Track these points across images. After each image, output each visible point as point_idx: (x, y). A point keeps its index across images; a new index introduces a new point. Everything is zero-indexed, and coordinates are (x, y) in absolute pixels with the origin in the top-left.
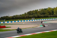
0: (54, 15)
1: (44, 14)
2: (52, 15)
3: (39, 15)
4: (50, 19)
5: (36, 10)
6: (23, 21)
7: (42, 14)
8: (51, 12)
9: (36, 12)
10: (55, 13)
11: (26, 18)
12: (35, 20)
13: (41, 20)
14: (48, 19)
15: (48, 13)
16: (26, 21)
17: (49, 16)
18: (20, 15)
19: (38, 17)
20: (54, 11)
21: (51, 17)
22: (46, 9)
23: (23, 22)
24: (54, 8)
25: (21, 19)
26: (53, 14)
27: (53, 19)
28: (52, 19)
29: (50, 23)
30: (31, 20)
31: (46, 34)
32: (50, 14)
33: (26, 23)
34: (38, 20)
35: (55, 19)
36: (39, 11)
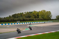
0: (39, 19)
1: (30, 17)
2: (37, 19)
3: (25, 18)
4: (35, 22)
5: (21, 13)
6: (7, 24)
7: (27, 18)
8: (37, 15)
9: (21, 15)
10: (40, 17)
11: (11, 21)
12: (20, 24)
13: (27, 23)
14: (34, 23)
15: (33, 17)
16: (10, 24)
17: (35, 19)
18: (4, 18)
19: (24, 20)
20: (39, 14)
21: (36, 20)
22: (32, 12)
23: (8, 26)
24: (39, 12)
25: (5, 23)
26: (39, 17)
27: (39, 22)
28: (37, 22)
29: (35, 27)
30: (16, 24)
31: (31, 38)
32: (35, 17)
33: (10, 26)
34: (23, 23)
35: (40, 22)
36: (24, 14)
